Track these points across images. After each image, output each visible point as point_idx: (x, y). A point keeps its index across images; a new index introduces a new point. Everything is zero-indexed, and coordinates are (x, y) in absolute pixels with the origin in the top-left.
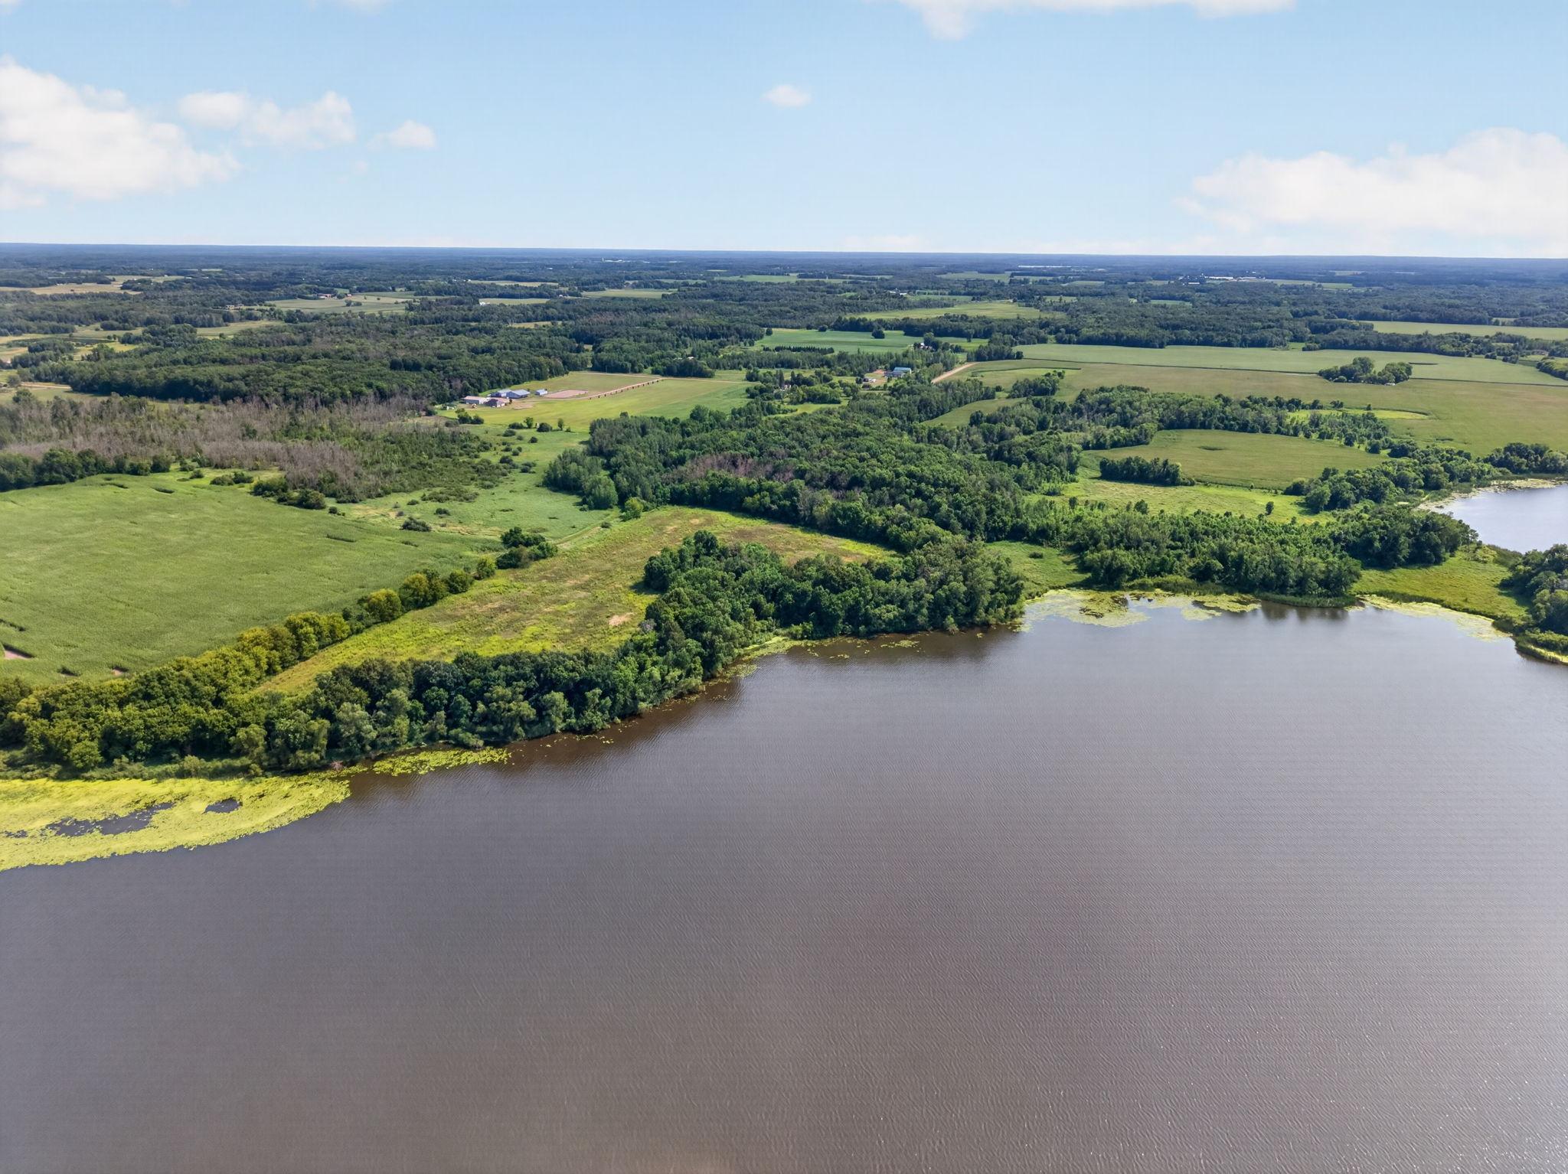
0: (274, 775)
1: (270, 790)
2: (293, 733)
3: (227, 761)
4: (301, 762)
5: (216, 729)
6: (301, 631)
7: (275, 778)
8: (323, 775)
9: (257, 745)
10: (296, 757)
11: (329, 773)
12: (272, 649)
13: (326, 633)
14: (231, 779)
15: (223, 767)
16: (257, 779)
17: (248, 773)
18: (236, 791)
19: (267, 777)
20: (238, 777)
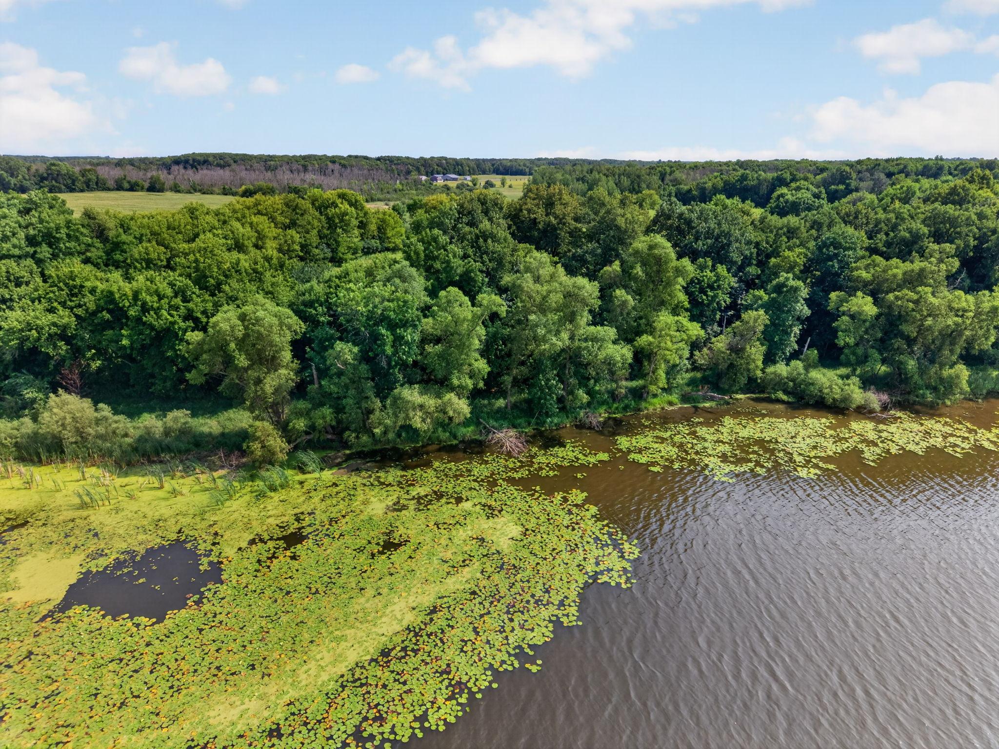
0: (326, 464)
1: (321, 516)
2: (392, 326)
3: (179, 417)
4: (417, 421)
5: (150, 318)
6: (331, 211)
7: (328, 475)
8: (480, 470)
9: (272, 363)
10: (399, 405)
11: (491, 465)
12: (286, 227)
13: (373, 227)
14: (188, 471)
15: (167, 432)
16: (274, 474)
17: (243, 453)
18: (202, 514)
19: (302, 469)
20: (212, 468)
